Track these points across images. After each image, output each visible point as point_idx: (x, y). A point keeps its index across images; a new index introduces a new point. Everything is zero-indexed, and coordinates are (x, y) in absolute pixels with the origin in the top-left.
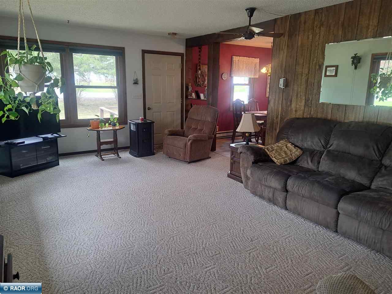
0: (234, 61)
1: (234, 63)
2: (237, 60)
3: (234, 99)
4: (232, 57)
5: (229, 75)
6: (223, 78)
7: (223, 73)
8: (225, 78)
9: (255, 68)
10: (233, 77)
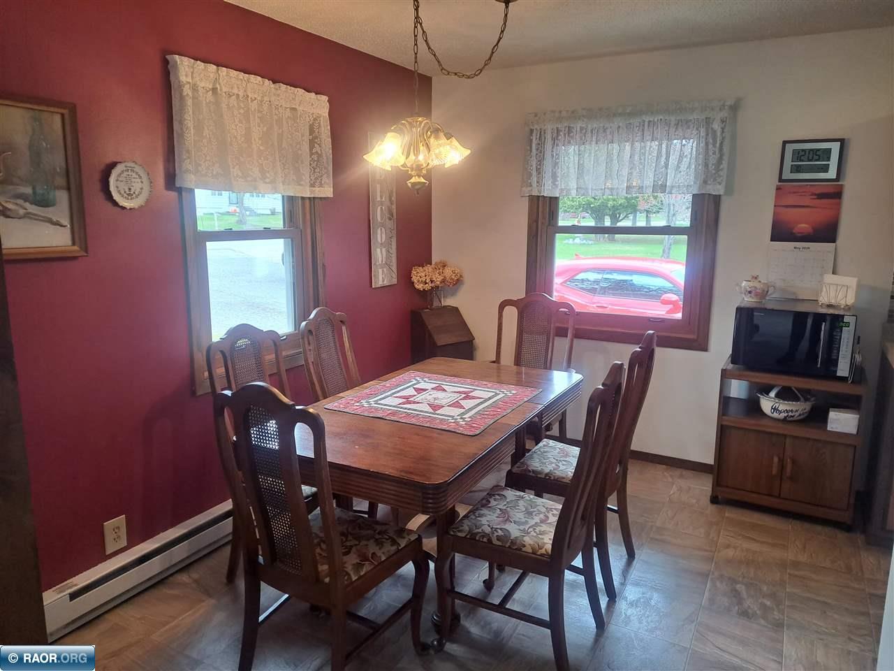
0: (187, 91)
1: (189, 102)
2: (204, 84)
3: (218, 333)
4: (166, 62)
5: (161, 181)
6: (116, 196)
7: (113, 165)
8: (130, 196)
9: (311, 147)
10: (191, 191)
